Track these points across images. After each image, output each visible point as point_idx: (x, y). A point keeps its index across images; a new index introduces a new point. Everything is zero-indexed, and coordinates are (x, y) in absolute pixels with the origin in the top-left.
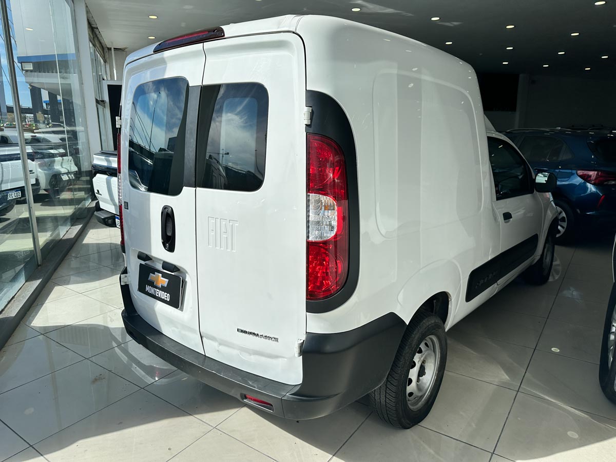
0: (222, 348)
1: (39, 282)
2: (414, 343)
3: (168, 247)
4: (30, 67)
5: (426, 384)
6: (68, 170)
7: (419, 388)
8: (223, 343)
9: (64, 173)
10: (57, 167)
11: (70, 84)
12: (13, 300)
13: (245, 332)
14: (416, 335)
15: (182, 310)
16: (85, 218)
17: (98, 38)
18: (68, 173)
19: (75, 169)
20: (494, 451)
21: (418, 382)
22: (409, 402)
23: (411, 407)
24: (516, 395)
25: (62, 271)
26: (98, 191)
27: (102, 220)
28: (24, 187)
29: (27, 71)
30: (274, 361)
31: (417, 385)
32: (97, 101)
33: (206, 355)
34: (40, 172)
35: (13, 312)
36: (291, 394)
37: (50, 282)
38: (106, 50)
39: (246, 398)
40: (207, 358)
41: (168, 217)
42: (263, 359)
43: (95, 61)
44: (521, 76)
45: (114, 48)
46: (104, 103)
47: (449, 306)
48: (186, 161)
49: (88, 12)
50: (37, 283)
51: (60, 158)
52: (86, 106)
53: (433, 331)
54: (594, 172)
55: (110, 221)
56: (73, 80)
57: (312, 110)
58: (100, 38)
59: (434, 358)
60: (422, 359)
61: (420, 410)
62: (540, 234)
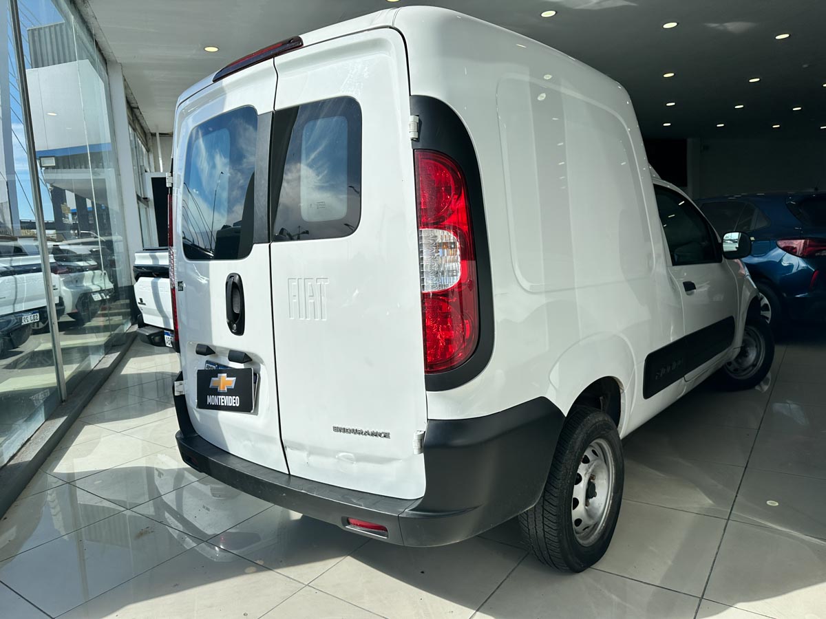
0: (313, 460)
1: (62, 420)
2: (577, 447)
3: (235, 329)
4: (52, 162)
5: (598, 509)
6: (101, 288)
7: (589, 514)
8: (313, 451)
9: (96, 292)
10: (87, 284)
11: (104, 180)
12: (28, 443)
13: (345, 430)
14: (579, 436)
15: (256, 413)
16: (124, 344)
17: (139, 121)
18: (101, 291)
19: (110, 286)
20: (703, 595)
21: (586, 505)
22: (577, 536)
23: (581, 541)
24: (727, 523)
25: (92, 409)
26: (141, 300)
27: (147, 339)
28: (45, 307)
29: (47, 168)
30: (385, 468)
31: (587, 510)
32: (139, 198)
33: (291, 473)
34: (65, 291)
35: (29, 455)
36: (411, 510)
37: (77, 421)
38: (149, 136)
39: (349, 523)
40: (291, 477)
41: (235, 288)
42: (370, 467)
43: (135, 148)
44: (689, 141)
45: (160, 134)
46: (147, 202)
47: (622, 401)
48: (256, 209)
49: (126, 87)
50: (59, 422)
51: (91, 272)
52: (125, 203)
53: (602, 432)
54: (799, 241)
55: (157, 338)
56: (108, 174)
57: (419, 120)
58: (141, 121)
59: (607, 472)
60: (590, 470)
61: (593, 546)
62: (736, 317)
